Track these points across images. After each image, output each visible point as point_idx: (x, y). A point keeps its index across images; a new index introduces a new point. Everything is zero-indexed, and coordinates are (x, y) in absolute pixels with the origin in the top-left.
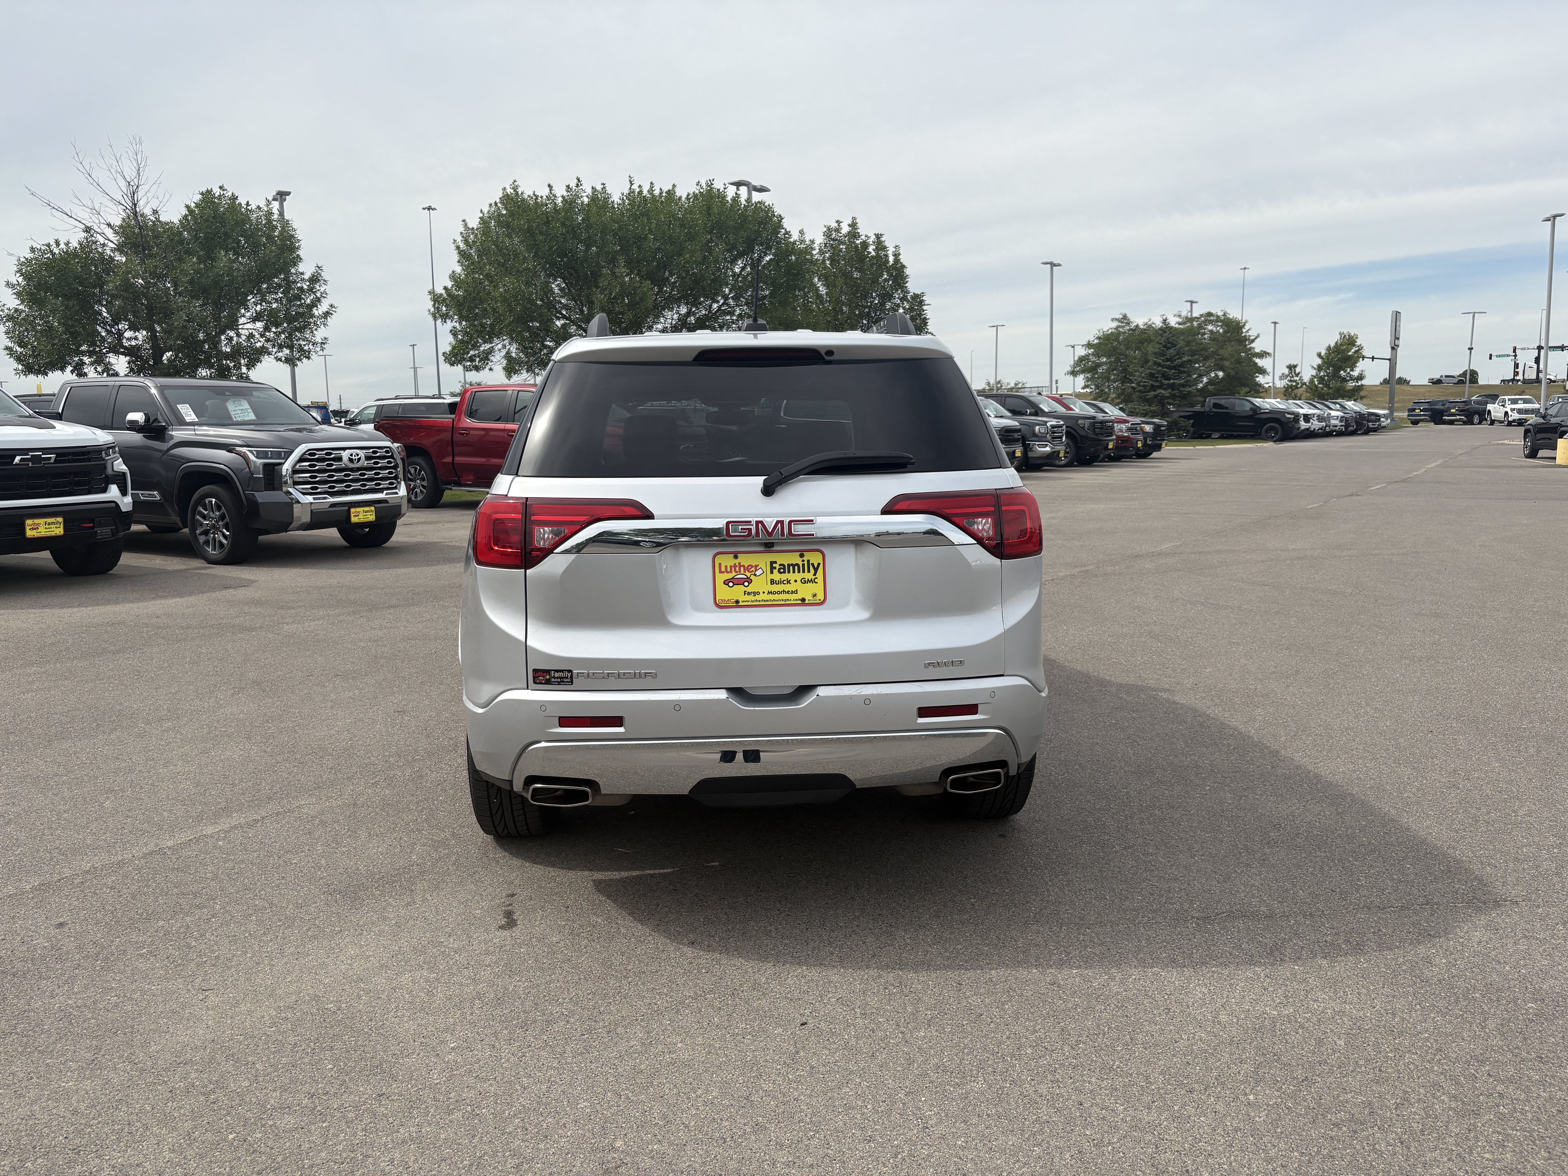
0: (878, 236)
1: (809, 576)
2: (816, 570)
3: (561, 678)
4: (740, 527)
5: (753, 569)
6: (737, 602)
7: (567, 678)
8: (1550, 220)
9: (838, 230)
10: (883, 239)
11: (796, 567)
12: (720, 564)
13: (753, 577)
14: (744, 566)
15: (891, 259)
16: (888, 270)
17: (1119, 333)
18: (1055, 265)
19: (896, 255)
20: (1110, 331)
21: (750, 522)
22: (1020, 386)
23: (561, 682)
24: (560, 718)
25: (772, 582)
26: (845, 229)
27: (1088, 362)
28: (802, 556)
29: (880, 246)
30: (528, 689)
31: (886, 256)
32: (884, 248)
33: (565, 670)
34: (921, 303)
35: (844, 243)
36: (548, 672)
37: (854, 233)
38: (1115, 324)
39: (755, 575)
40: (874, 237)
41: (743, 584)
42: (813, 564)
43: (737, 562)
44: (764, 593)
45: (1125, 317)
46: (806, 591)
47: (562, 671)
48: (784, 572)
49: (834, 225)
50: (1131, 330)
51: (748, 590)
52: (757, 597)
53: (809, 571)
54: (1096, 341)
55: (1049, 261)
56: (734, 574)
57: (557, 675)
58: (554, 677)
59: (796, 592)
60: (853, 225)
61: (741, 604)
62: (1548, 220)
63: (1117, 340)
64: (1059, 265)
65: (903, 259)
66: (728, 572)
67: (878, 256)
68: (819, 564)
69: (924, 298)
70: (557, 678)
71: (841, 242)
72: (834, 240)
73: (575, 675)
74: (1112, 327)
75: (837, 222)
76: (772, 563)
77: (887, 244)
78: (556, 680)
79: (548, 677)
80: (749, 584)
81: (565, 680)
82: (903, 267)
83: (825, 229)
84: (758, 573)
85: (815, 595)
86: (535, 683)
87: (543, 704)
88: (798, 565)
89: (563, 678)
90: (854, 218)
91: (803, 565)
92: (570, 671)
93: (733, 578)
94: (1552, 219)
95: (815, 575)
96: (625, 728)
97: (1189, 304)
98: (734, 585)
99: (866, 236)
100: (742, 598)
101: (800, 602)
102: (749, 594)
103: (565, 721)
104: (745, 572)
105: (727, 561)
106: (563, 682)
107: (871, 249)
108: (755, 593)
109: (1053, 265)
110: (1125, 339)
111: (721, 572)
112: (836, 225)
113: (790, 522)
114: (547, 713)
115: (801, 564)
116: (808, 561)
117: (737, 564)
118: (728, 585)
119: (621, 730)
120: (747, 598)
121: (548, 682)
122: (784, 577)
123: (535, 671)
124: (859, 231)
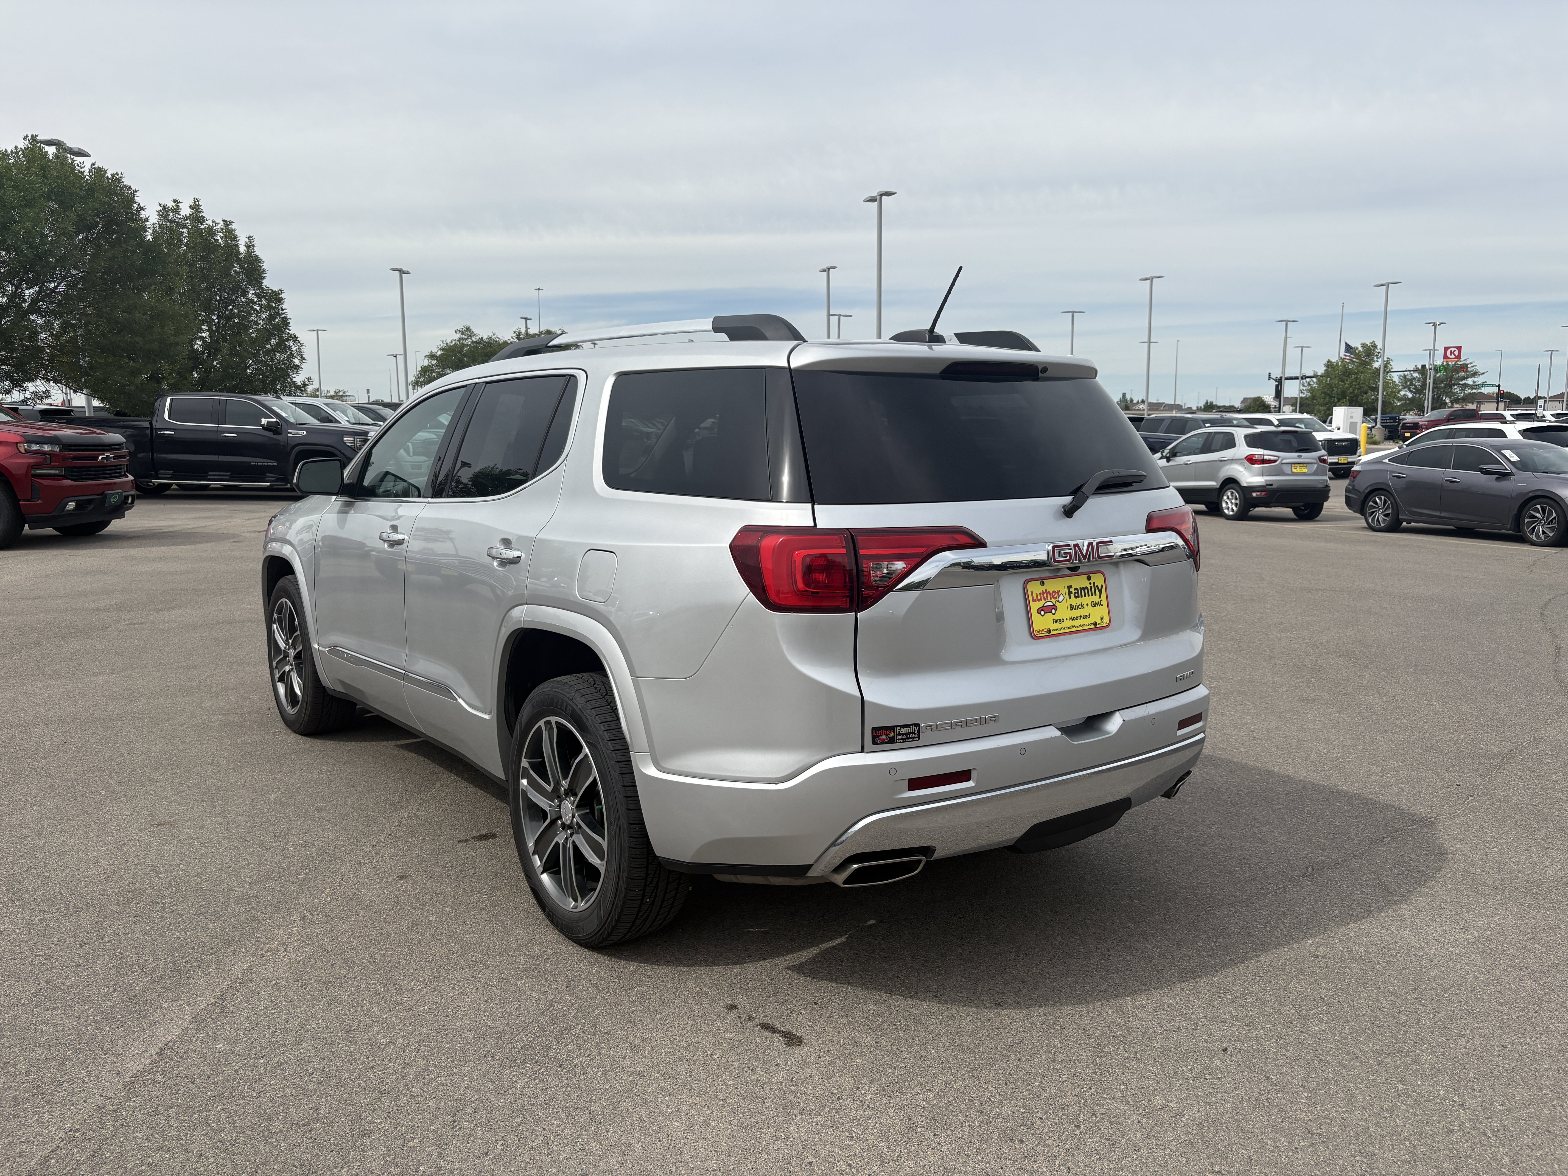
0: (227, 223)
1: (1096, 599)
2: (1100, 592)
3: (906, 734)
4: (1063, 552)
5: (1056, 595)
6: (1049, 631)
7: (914, 733)
8: (825, 271)
9: (176, 210)
10: (233, 227)
11: (1086, 590)
12: (1032, 592)
13: (1057, 604)
14: (1049, 592)
15: (242, 249)
16: (239, 261)
17: (464, 345)
18: (404, 273)
19: (250, 246)
20: (454, 342)
21: (1069, 545)
22: (341, 394)
23: (907, 738)
24: (909, 780)
25: (1072, 608)
26: (186, 211)
27: (431, 373)
28: (1089, 578)
29: (230, 235)
30: (862, 751)
31: (237, 246)
32: (235, 238)
33: (912, 725)
34: (280, 301)
35: (185, 226)
36: (892, 728)
37: (197, 215)
38: (457, 336)
39: (1058, 601)
40: (222, 223)
41: (1051, 612)
42: (1097, 586)
43: (1043, 588)
44: (1067, 619)
45: (468, 329)
46: (1098, 614)
47: (908, 726)
48: (1078, 597)
49: (171, 204)
50: (476, 342)
51: (1056, 617)
52: (1064, 625)
53: (1096, 595)
54: (439, 353)
55: (399, 268)
56: (1044, 601)
57: (903, 731)
58: (900, 734)
59: (1088, 617)
60: (196, 207)
61: (1052, 633)
62: (824, 271)
63: (461, 351)
64: (408, 273)
65: (258, 251)
66: (1039, 601)
67: (227, 246)
68: (1102, 586)
69: (282, 296)
70: (903, 734)
71: (181, 225)
72: (171, 221)
73: (923, 729)
74: (454, 339)
75: (175, 201)
76: (1070, 587)
77: (237, 233)
78: (902, 737)
79: (892, 735)
80: (1056, 610)
81: (912, 736)
82: (258, 260)
83: (160, 208)
84: (1061, 598)
85: (1102, 619)
86: (874, 743)
87: (893, 768)
88: (1087, 588)
89: (910, 733)
90: (196, 200)
91: (1091, 587)
92: (917, 725)
93: (1043, 606)
94: (827, 270)
95: (1100, 597)
96: (973, 781)
97: (524, 320)
98: (1045, 613)
99: (213, 222)
100: (1053, 626)
101: (1093, 626)
102: (1056, 622)
103: (915, 784)
104: (1051, 599)
105: (1035, 588)
106: (910, 738)
107: (219, 237)
108: (1061, 621)
109: (401, 272)
110: (470, 351)
111: (1034, 601)
112: (174, 204)
113: (1098, 543)
114: (897, 777)
115: (1089, 586)
116: (1094, 583)
117: (1044, 591)
118: (1040, 613)
119: (970, 784)
120: (1058, 626)
121: (892, 741)
122: (1079, 601)
123: (875, 729)
124: (203, 214)
